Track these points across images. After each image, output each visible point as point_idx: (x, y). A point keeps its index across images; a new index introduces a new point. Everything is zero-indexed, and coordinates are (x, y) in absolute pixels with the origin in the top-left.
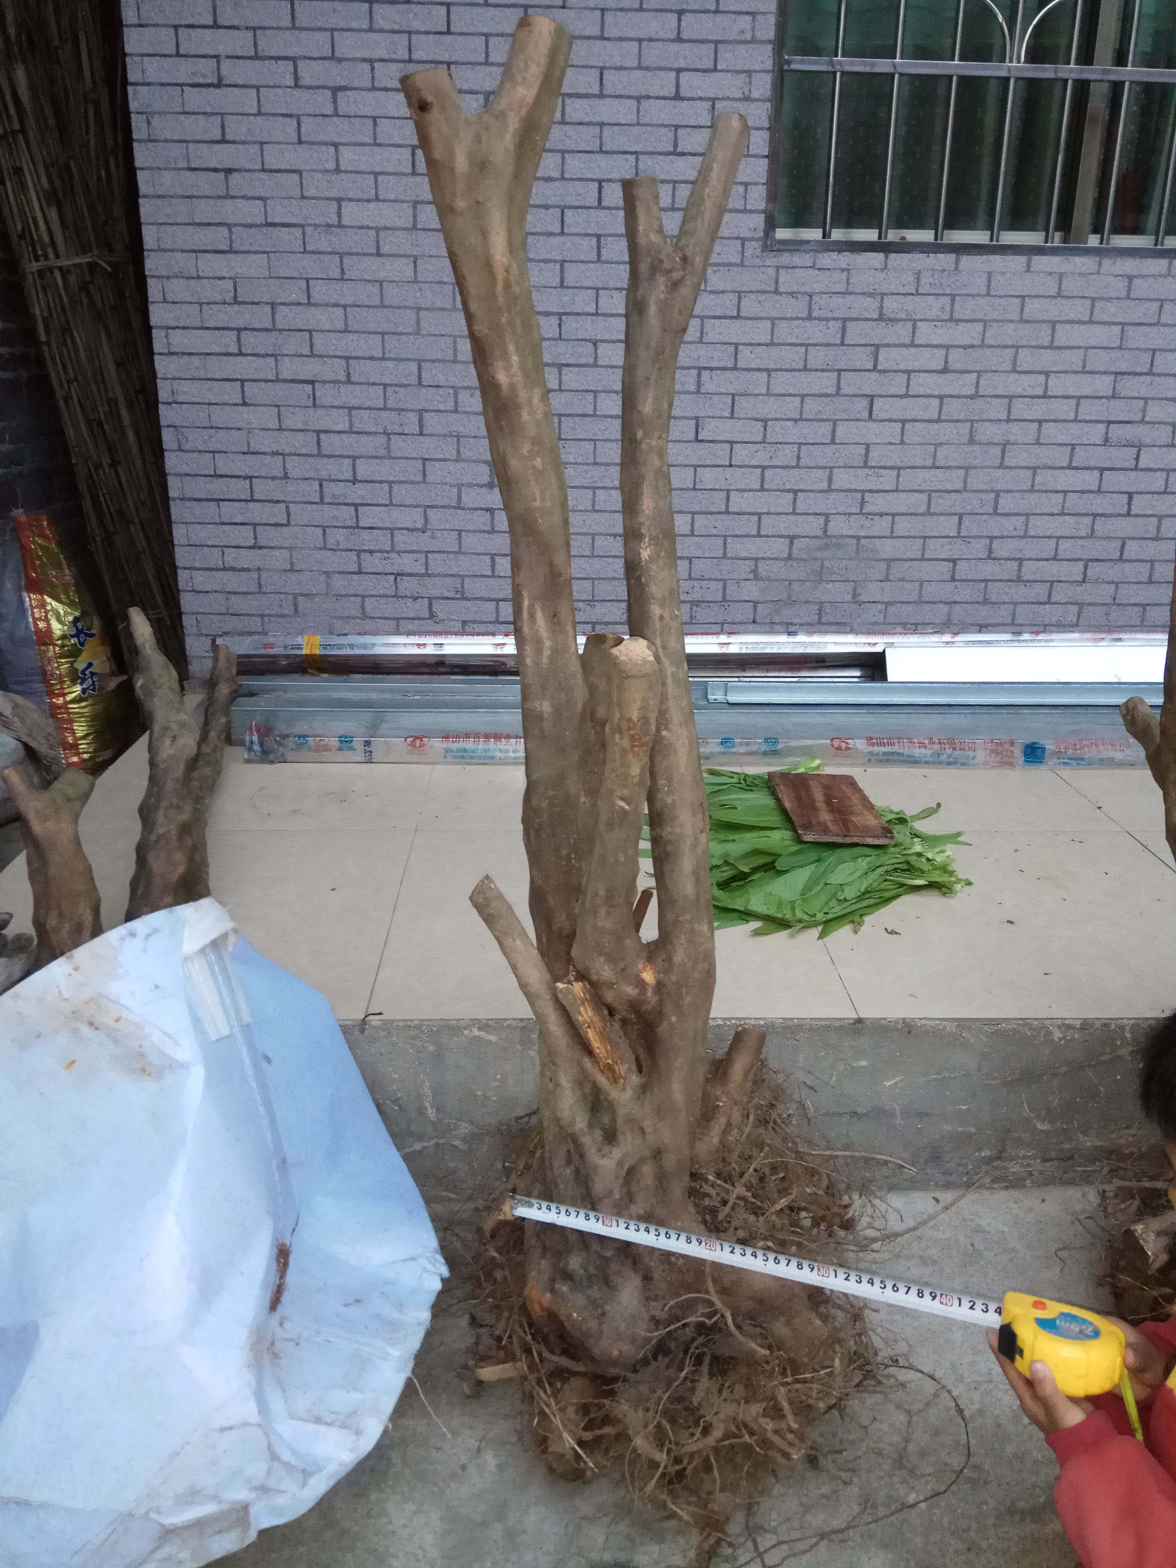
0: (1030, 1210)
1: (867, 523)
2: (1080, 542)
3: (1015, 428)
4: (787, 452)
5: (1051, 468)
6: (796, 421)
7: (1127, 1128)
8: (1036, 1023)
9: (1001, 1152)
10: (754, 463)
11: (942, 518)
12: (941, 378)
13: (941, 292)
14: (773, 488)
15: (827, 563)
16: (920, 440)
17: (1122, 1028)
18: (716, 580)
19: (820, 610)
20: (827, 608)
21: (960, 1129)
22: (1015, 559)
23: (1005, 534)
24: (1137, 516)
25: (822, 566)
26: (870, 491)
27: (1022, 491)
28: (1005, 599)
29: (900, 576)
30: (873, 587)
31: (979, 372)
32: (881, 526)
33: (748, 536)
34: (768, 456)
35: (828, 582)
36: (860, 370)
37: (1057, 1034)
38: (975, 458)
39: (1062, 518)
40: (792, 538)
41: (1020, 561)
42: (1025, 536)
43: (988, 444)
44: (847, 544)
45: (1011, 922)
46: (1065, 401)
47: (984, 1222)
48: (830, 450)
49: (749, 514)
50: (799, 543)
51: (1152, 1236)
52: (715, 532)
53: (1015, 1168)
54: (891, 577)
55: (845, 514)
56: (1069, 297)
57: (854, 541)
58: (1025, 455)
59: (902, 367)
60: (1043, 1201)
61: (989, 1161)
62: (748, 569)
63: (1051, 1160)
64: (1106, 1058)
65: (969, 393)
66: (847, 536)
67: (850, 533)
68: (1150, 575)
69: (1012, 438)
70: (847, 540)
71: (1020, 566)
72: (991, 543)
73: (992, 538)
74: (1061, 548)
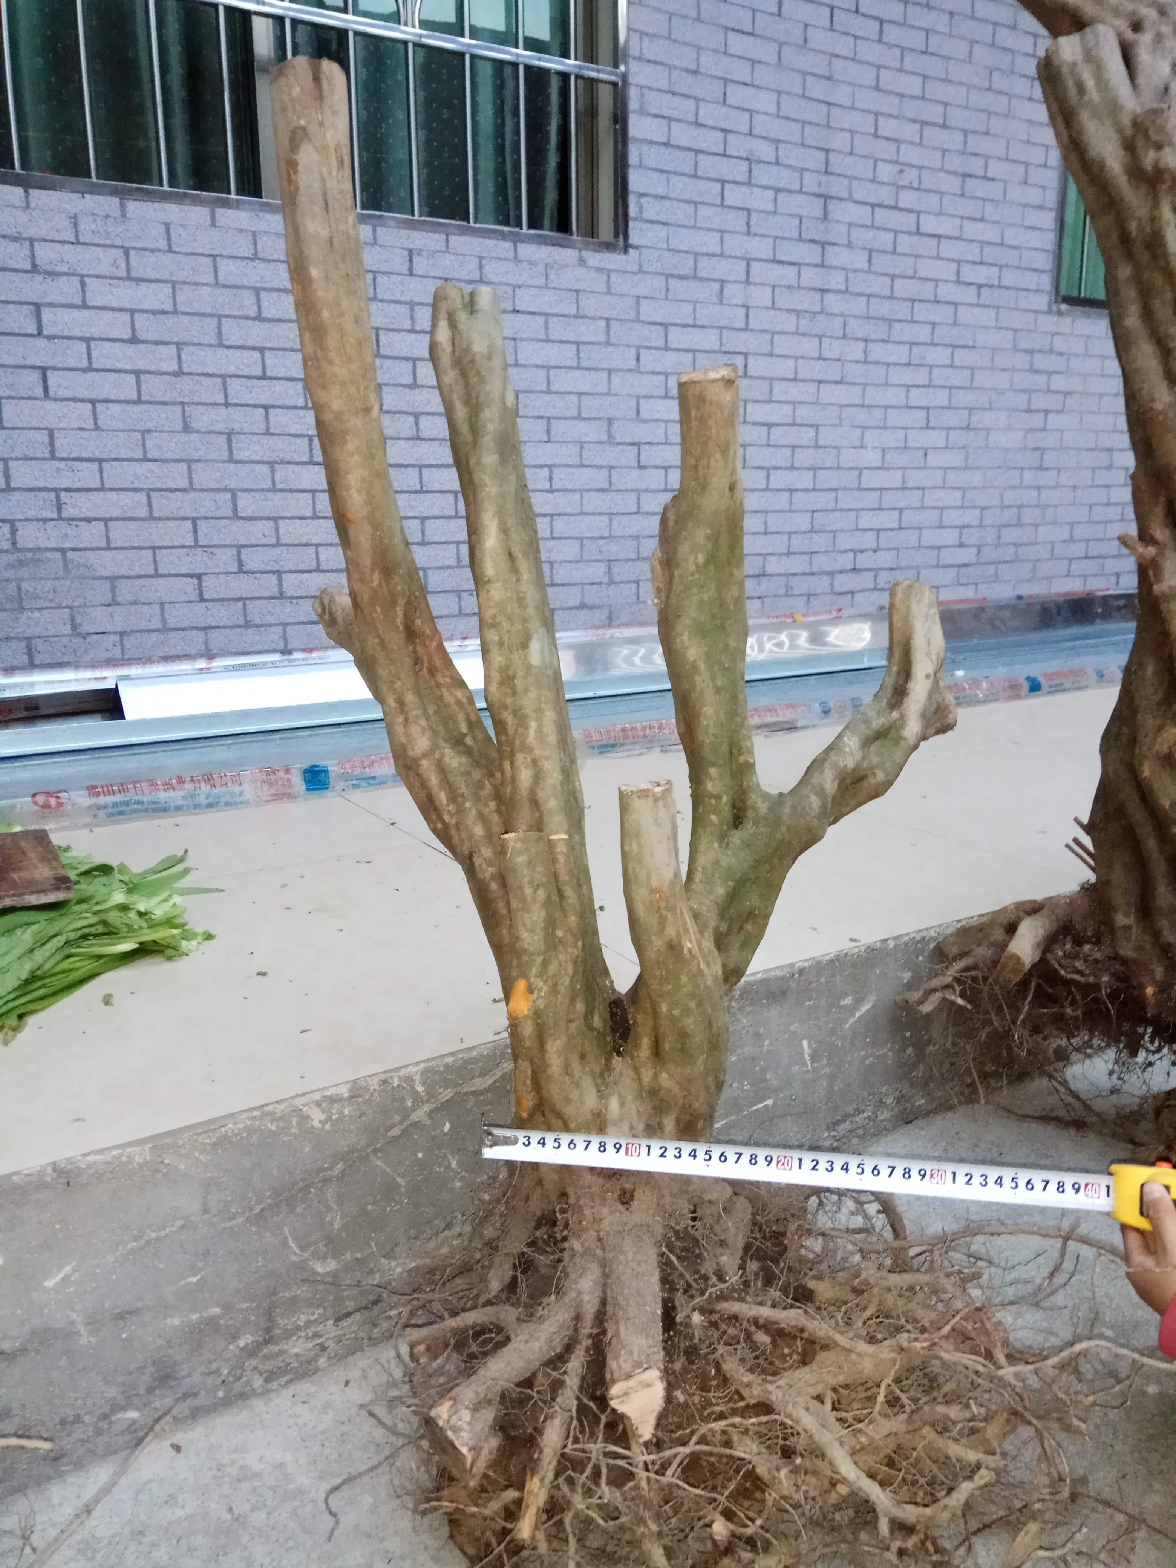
0: (326, 1407)
1: (71, 531)
3: (237, 414)
5: (289, 463)
7: (449, 1226)
8: (281, 1107)
9: (268, 1330)
11: (172, 524)
12: (131, 350)
13: (108, 242)
15: (25, 585)
16: (120, 425)
17: (410, 1079)
19: (29, 648)
20: (39, 644)
21: (195, 1317)
22: (273, 572)
23: (254, 541)
25: (19, 589)
26: (67, 490)
27: (263, 490)
28: (271, 619)
29: (130, 598)
30: (97, 613)
31: (178, 344)
32: (92, 534)
35: (32, 610)
36: (20, 335)
37: (317, 1116)
38: (196, 449)
39: (316, 523)
41: (279, 573)
42: (278, 544)
43: (209, 432)
44: (49, 560)
45: (262, 974)
46: (290, 384)
47: (252, 1460)
51: (466, 1415)
53: (297, 1347)
54: (120, 599)
55: (38, 520)
56: (269, 261)
57: (58, 555)
58: (257, 447)
59: (77, 333)
60: (347, 1383)
61: (252, 1351)
63: (348, 1315)
64: (395, 1132)
65: (170, 369)
66: (47, 549)
67: (52, 545)
69: (237, 427)
70: (49, 555)
71: (280, 580)
72: (239, 553)
73: (239, 547)
74: (322, 557)
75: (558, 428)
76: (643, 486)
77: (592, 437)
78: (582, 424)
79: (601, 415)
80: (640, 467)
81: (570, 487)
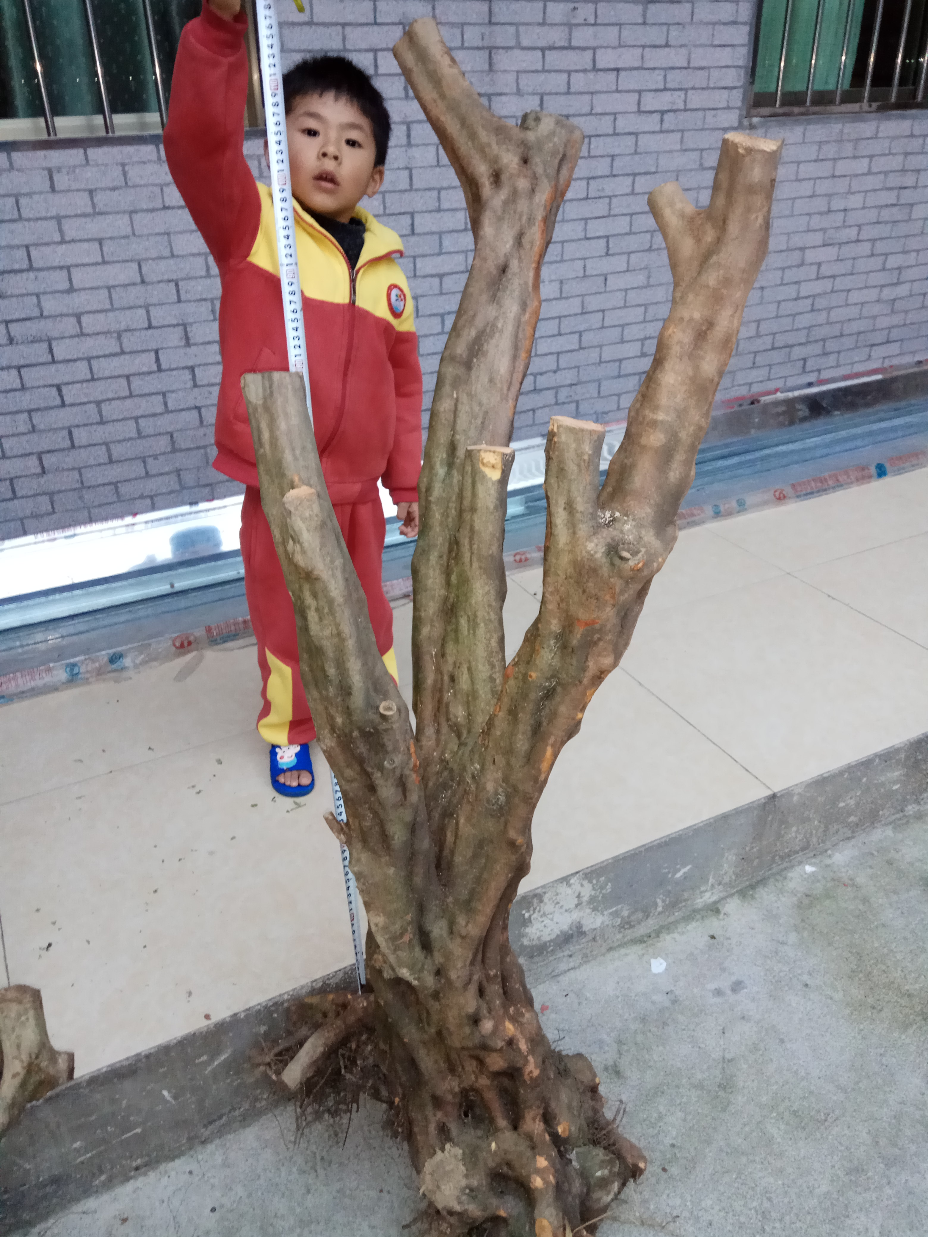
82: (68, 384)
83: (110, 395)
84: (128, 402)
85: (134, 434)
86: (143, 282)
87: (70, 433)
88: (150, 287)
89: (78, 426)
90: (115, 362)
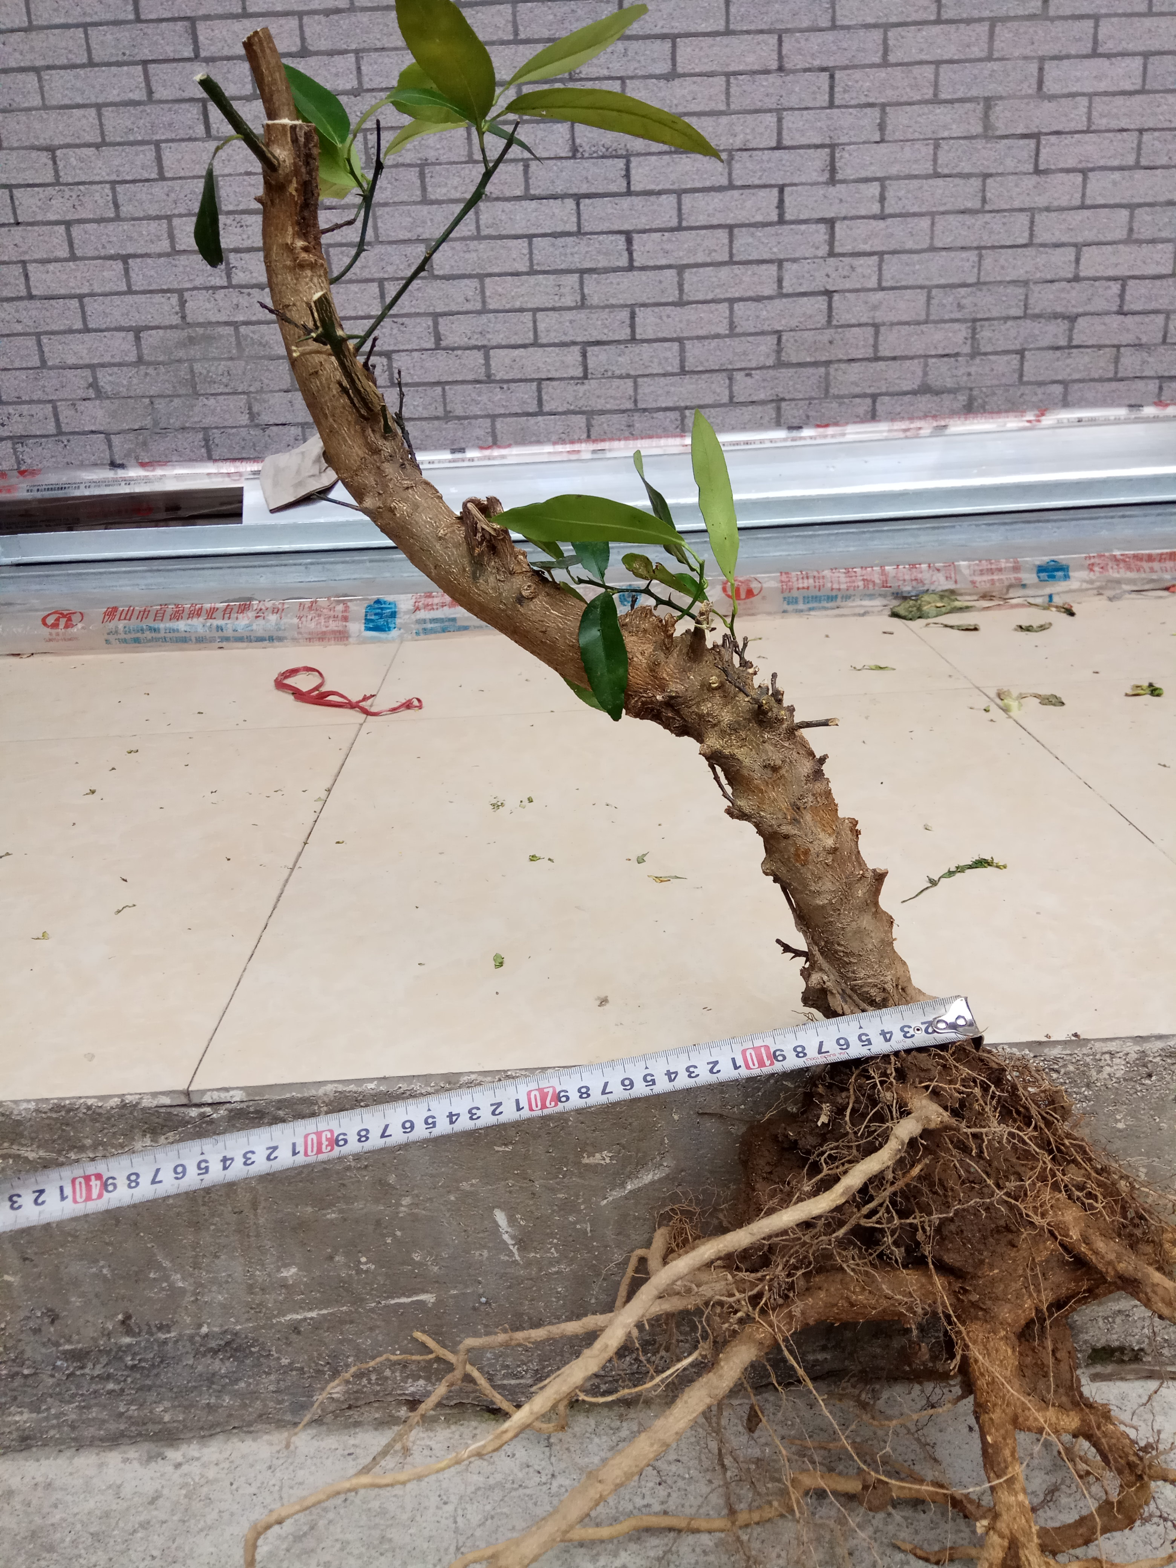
1: (244, 301)
2: (568, 315)
4: (97, 197)
6: (97, 146)
10: (53, 218)
14: (90, 254)
18: (39, 402)
20: (216, 435)
22: (478, 348)
24: (643, 268)
25: (192, 371)
33: (71, 331)
34: (69, 204)
40: (137, 332)
41: (486, 349)
42: (484, 311)
44: (221, 336)
48: (158, 189)
49: (64, 297)
50: (150, 339)
52: (19, 328)
55: (207, 288)
57: (230, 330)
62: (84, 384)
66: (218, 323)
67: (224, 318)
68: (682, 361)
70: (221, 330)
71: (487, 358)
72: (436, 325)
73: (436, 316)
74: (541, 326)
75: (898, 119)
76: (1041, 201)
77: (956, 131)
78: (939, 110)
79: (974, 93)
80: (1037, 171)
81: (915, 209)
82: (644, 231)
83: (700, 258)
84: (724, 272)
85: (723, 329)
86: (781, 69)
87: (633, 316)
88: (790, 78)
89: (644, 305)
90: (717, 200)
